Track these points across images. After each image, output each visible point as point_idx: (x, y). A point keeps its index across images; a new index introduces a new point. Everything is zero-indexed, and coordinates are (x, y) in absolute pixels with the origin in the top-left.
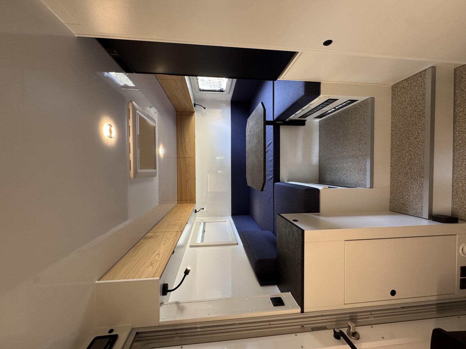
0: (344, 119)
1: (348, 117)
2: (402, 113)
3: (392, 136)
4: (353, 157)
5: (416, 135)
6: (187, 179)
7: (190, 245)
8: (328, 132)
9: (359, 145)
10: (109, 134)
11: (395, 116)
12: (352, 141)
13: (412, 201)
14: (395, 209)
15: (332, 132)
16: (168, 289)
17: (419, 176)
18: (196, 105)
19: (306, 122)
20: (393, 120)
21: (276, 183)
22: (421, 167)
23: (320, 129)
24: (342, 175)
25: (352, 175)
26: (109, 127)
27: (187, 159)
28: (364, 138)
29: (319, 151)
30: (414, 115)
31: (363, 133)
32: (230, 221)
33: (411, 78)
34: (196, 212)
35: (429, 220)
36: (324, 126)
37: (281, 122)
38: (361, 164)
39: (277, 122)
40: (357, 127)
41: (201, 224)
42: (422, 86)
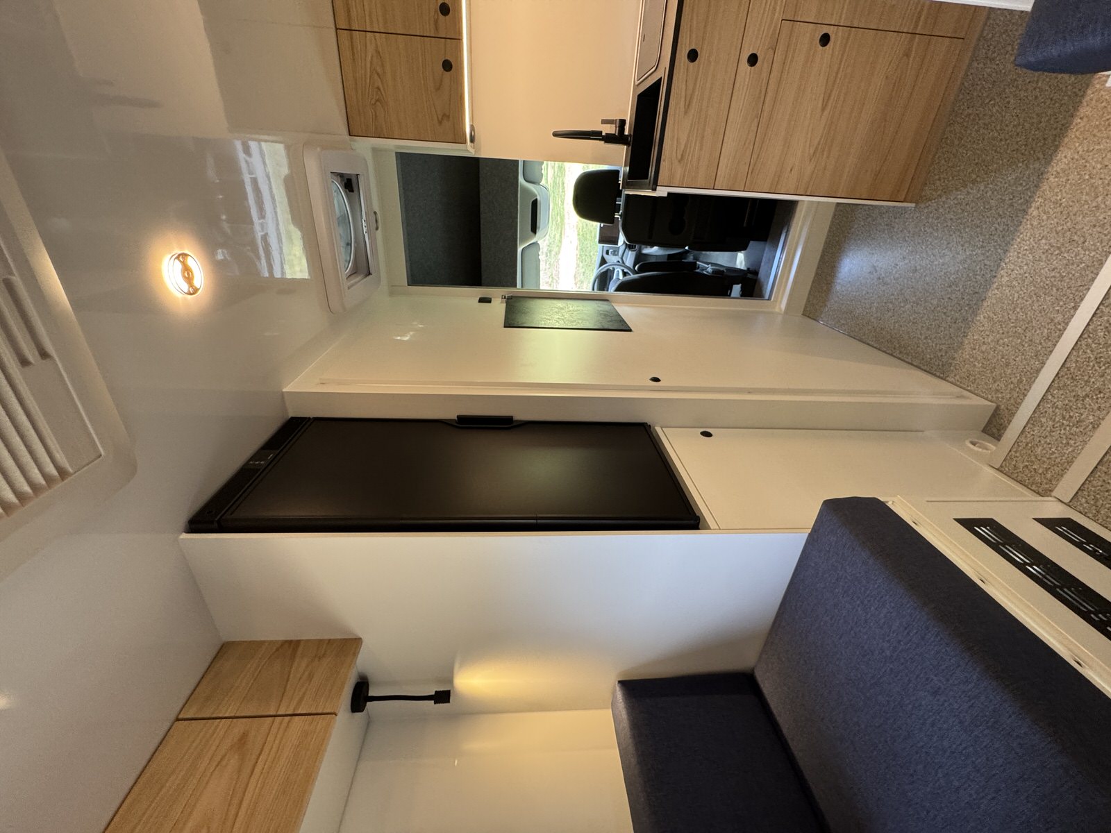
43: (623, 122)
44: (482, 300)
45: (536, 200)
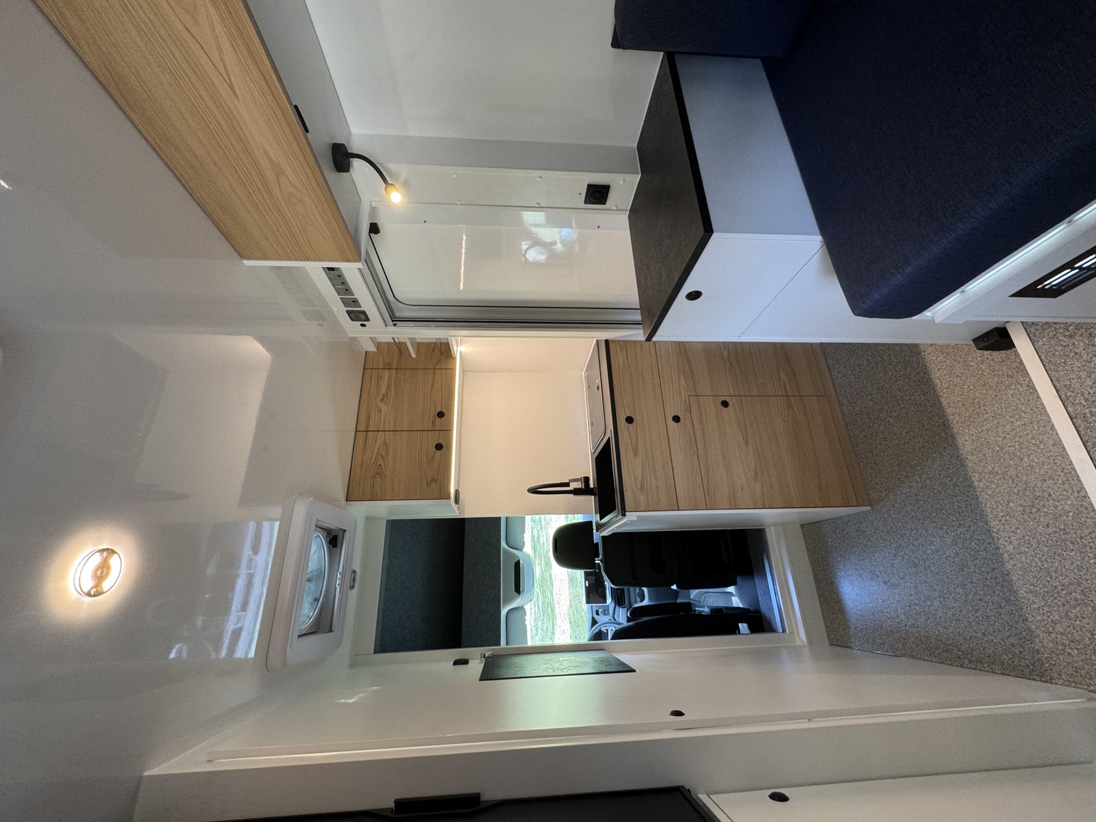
43: (587, 479)
44: (457, 663)
45: (519, 561)
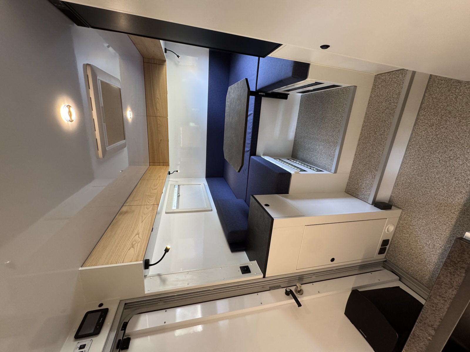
0: (325, 101)
1: (329, 99)
2: (377, 106)
3: (363, 127)
4: (326, 141)
5: (382, 132)
6: (159, 140)
7: (166, 212)
8: (308, 109)
9: (334, 131)
10: (69, 118)
11: (370, 108)
12: (328, 126)
13: (364, 188)
14: (349, 192)
15: (311, 111)
16: (150, 264)
17: (374, 169)
18: (167, 51)
19: (288, 95)
20: (368, 111)
21: (252, 157)
22: (378, 161)
23: (301, 105)
24: (313, 155)
25: (322, 158)
26: (67, 109)
27: (158, 118)
28: (338, 126)
29: (297, 127)
30: (386, 112)
31: (339, 121)
32: (204, 184)
33: (394, 72)
34: (169, 173)
35: (372, 205)
36: (305, 102)
37: (263, 94)
38: (331, 150)
39: (260, 94)
40: (335, 113)
41: (176, 186)
42: (400, 84)
